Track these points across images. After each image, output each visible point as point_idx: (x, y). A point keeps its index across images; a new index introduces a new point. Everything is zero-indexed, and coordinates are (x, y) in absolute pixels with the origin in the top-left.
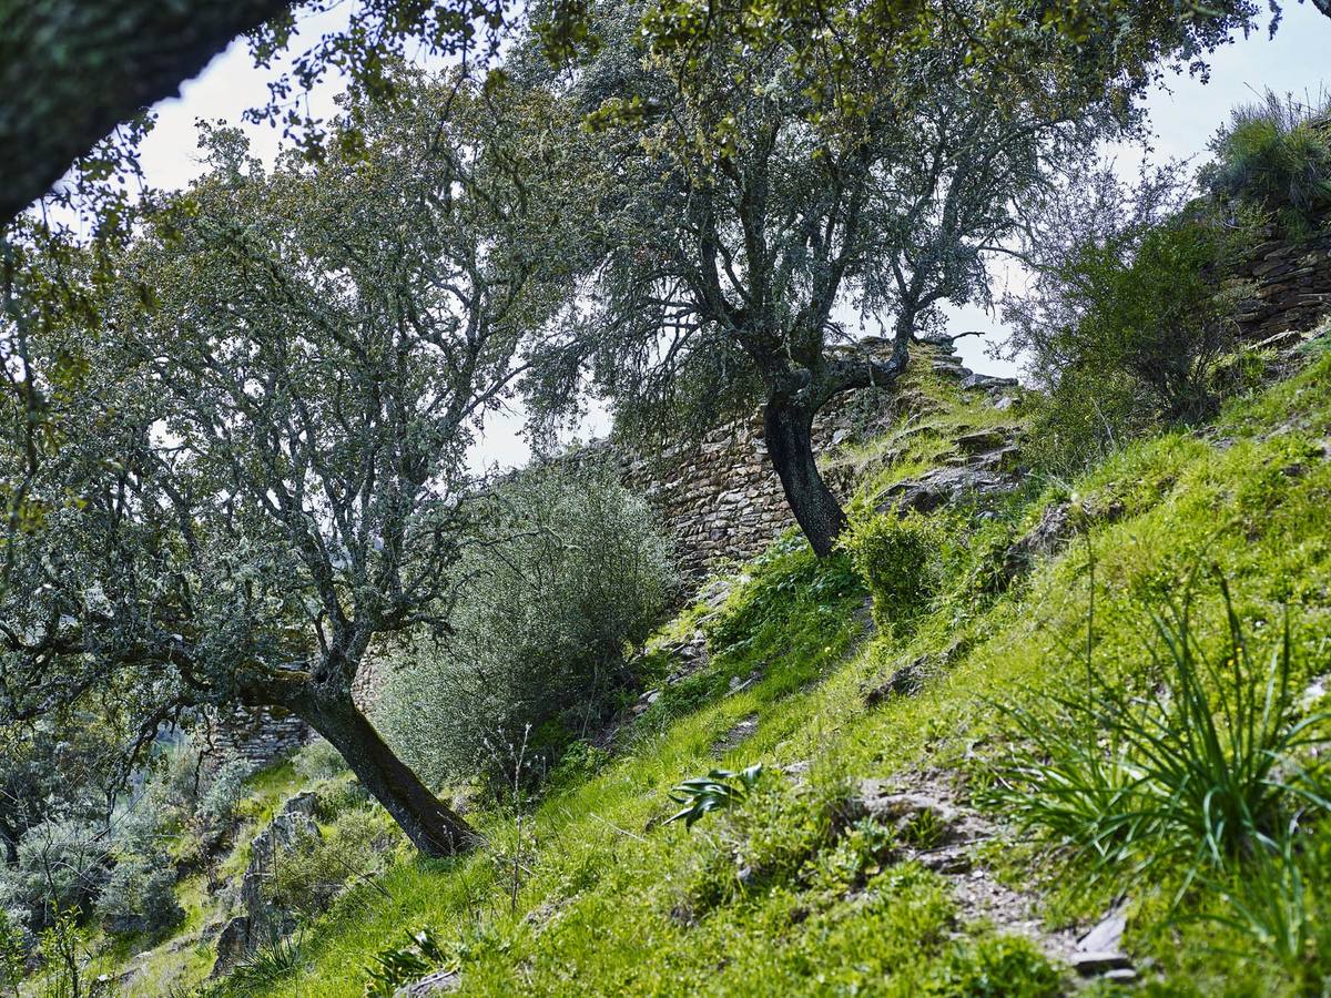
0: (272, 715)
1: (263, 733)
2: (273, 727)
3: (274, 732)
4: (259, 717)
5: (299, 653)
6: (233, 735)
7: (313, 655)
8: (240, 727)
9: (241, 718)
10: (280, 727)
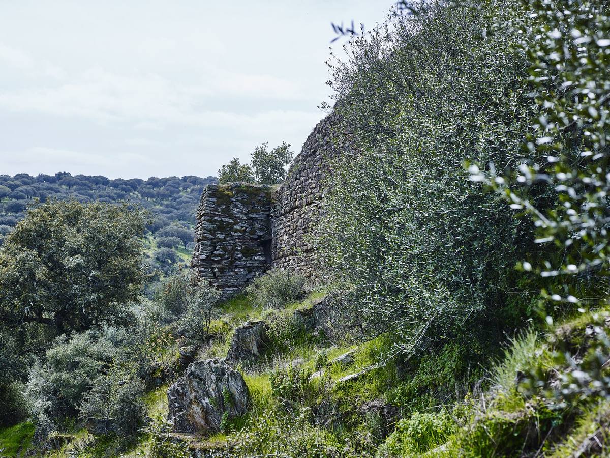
0: (243, 254)
1: (236, 267)
2: (244, 263)
3: (244, 267)
4: (233, 254)
5: (264, 205)
6: (213, 269)
7: (275, 207)
8: (219, 262)
9: (219, 255)
10: (249, 263)
